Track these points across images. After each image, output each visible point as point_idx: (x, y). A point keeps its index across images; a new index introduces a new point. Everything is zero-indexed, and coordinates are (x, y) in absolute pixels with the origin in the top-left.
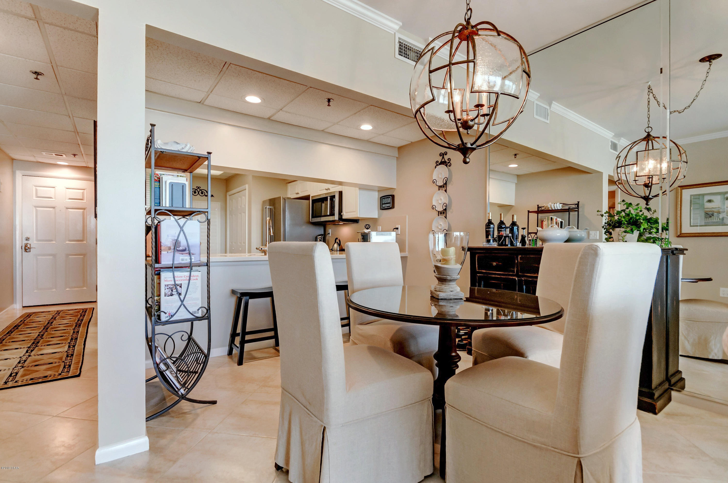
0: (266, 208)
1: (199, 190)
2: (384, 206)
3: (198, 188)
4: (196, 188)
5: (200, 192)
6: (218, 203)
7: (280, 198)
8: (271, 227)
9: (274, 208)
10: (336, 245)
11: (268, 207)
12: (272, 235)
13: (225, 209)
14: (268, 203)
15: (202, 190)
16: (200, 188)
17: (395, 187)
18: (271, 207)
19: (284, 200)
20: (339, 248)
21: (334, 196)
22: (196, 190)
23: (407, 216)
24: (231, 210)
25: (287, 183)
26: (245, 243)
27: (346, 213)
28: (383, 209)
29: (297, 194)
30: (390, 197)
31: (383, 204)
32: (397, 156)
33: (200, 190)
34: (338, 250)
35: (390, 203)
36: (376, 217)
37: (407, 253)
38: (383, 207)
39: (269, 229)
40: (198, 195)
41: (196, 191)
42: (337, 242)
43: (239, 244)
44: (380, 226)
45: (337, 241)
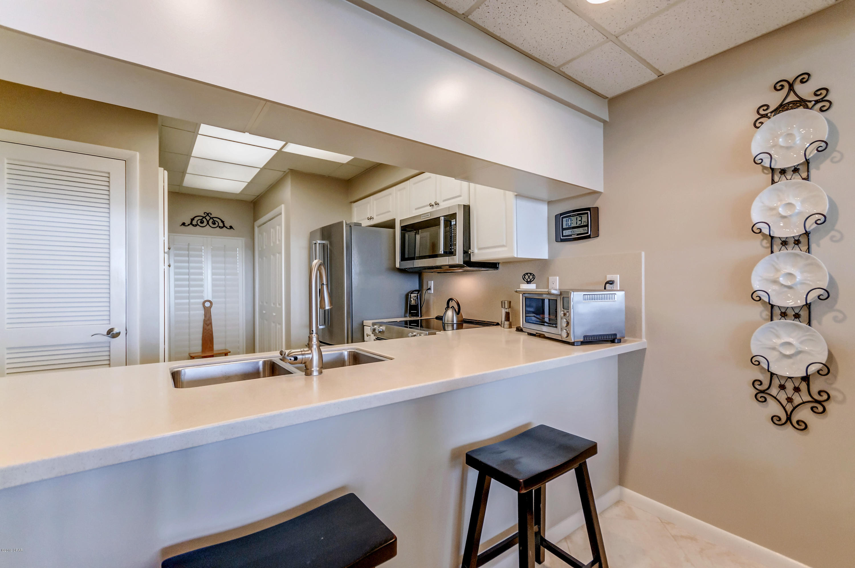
0: (315, 243)
1: (208, 218)
2: (566, 233)
3: (208, 214)
4: (204, 216)
5: (211, 221)
6: (241, 238)
7: (341, 223)
8: (325, 287)
9: (331, 244)
10: (450, 313)
11: (319, 242)
12: (327, 308)
13: (251, 247)
14: (319, 235)
15: (214, 219)
16: (211, 214)
17: (599, 188)
18: (324, 242)
19: (349, 228)
20: (457, 318)
21: (454, 216)
22: (203, 217)
23: (643, 254)
24: (260, 249)
25: (351, 202)
26: (281, 304)
27: (480, 249)
28: (562, 241)
29: (371, 218)
30: (587, 213)
31: (563, 229)
32: (607, 118)
33: (211, 218)
34: (455, 322)
35: (587, 226)
36: (545, 255)
37: (644, 340)
38: (563, 236)
39: (321, 292)
40: (208, 225)
41: (204, 219)
42: (453, 307)
43: (272, 305)
44: (555, 275)
45: (453, 304)
